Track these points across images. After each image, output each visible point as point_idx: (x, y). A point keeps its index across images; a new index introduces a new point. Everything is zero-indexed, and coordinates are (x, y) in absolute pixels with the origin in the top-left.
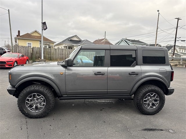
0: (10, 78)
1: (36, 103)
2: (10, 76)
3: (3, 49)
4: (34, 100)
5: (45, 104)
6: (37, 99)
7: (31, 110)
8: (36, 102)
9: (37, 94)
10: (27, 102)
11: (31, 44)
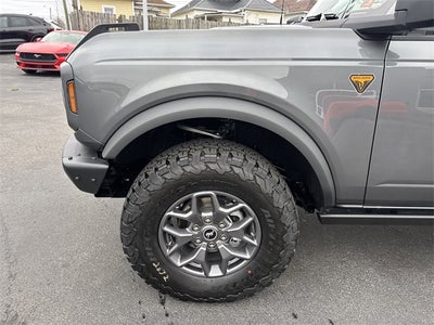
0: (73, 101)
1: (211, 237)
2: (72, 94)
3: (45, 24)
4: (201, 223)
5: (255, 243)
6: (217, 219)
7: (188, 265)
8: (210, 231)
9: (218, 196)
10: (165, 232)
11: (112, 10)
